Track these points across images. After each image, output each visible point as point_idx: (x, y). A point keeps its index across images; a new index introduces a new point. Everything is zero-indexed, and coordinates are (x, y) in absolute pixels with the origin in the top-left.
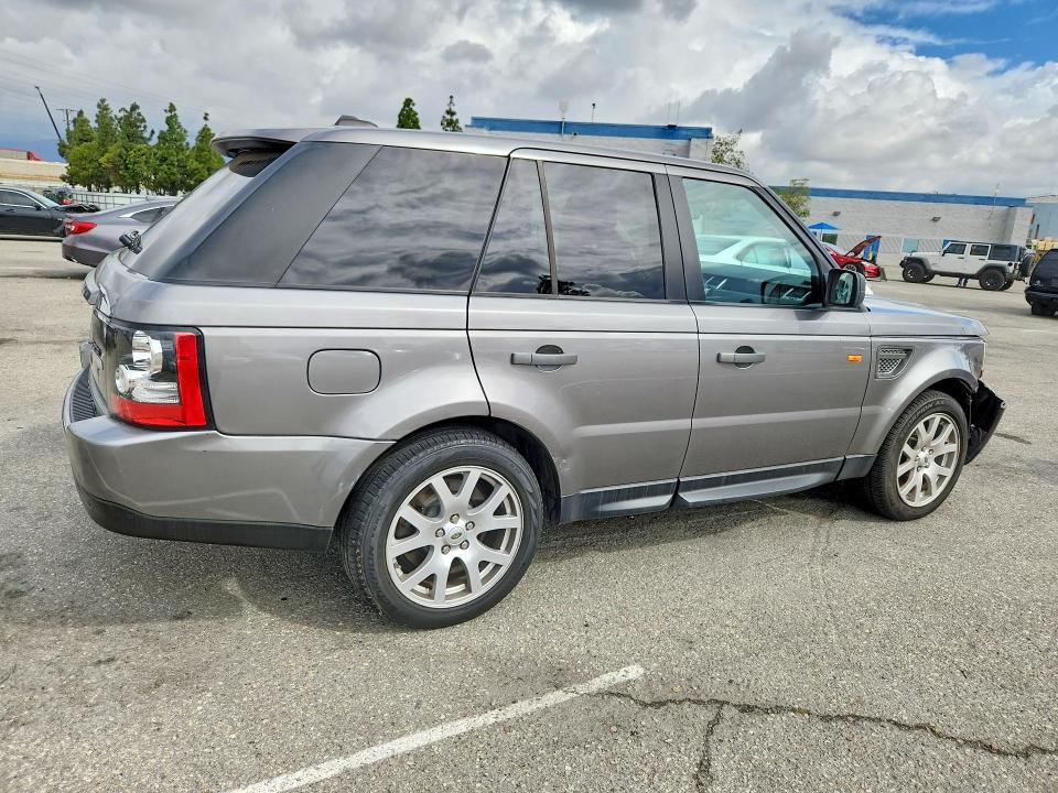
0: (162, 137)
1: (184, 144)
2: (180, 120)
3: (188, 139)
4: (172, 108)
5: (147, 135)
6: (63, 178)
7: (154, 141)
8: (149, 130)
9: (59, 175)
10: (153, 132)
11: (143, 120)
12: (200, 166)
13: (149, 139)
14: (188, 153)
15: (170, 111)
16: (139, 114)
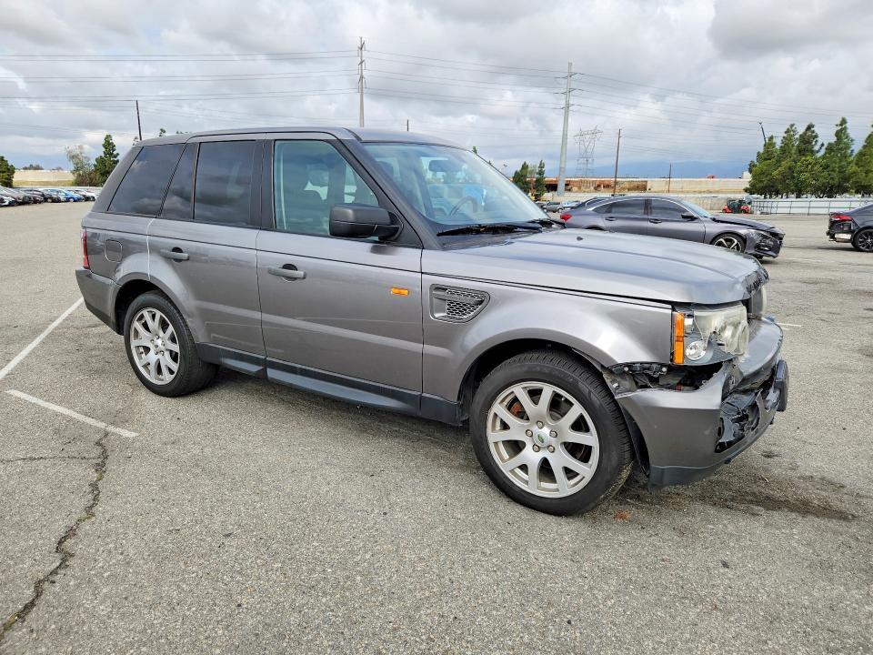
0: (830, 148)
1: (849, 151)
2: (848, 131)
3: (853, 147)
4: (844, 121)
5: (816, 148)
6: (746, 190)
7: (823, 151)
8: (819, 144)
9: (744, 187)
10: (822, 145)
11: (816, 136)
12: (859, 170)
13: (818, 152)
14: (851, 158)
15: (841, 125)
16: (813, 132)
